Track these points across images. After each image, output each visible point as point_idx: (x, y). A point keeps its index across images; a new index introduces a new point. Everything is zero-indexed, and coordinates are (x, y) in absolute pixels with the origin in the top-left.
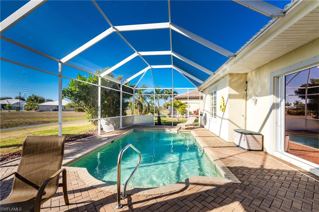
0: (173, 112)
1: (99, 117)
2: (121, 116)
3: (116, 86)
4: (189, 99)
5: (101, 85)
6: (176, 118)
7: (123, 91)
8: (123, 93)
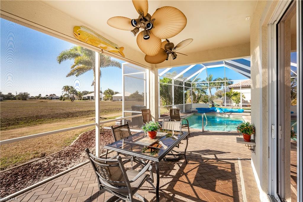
0: (226, 101)
1: (173, 105)
2: (184, 104)
3: (181, 83)
4: (242, 88)
5: (174, 84)
6: (230, 107)
7: (185, 86)
8: (185, 88)
